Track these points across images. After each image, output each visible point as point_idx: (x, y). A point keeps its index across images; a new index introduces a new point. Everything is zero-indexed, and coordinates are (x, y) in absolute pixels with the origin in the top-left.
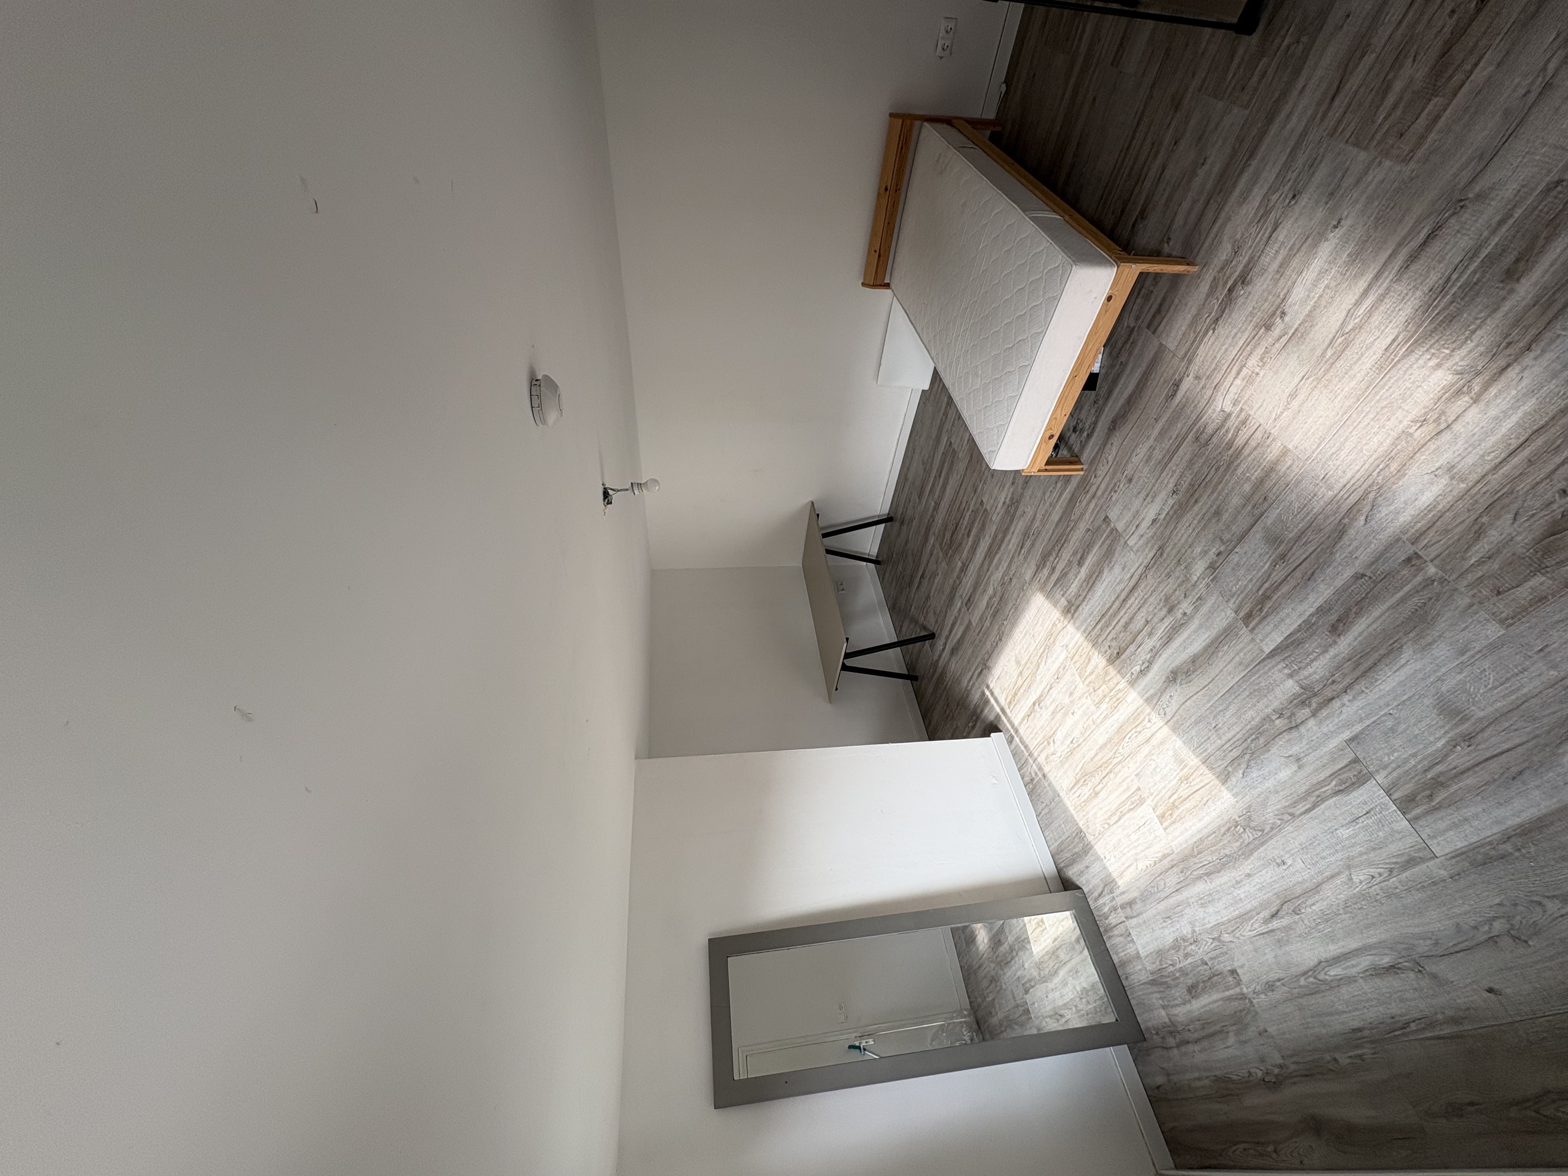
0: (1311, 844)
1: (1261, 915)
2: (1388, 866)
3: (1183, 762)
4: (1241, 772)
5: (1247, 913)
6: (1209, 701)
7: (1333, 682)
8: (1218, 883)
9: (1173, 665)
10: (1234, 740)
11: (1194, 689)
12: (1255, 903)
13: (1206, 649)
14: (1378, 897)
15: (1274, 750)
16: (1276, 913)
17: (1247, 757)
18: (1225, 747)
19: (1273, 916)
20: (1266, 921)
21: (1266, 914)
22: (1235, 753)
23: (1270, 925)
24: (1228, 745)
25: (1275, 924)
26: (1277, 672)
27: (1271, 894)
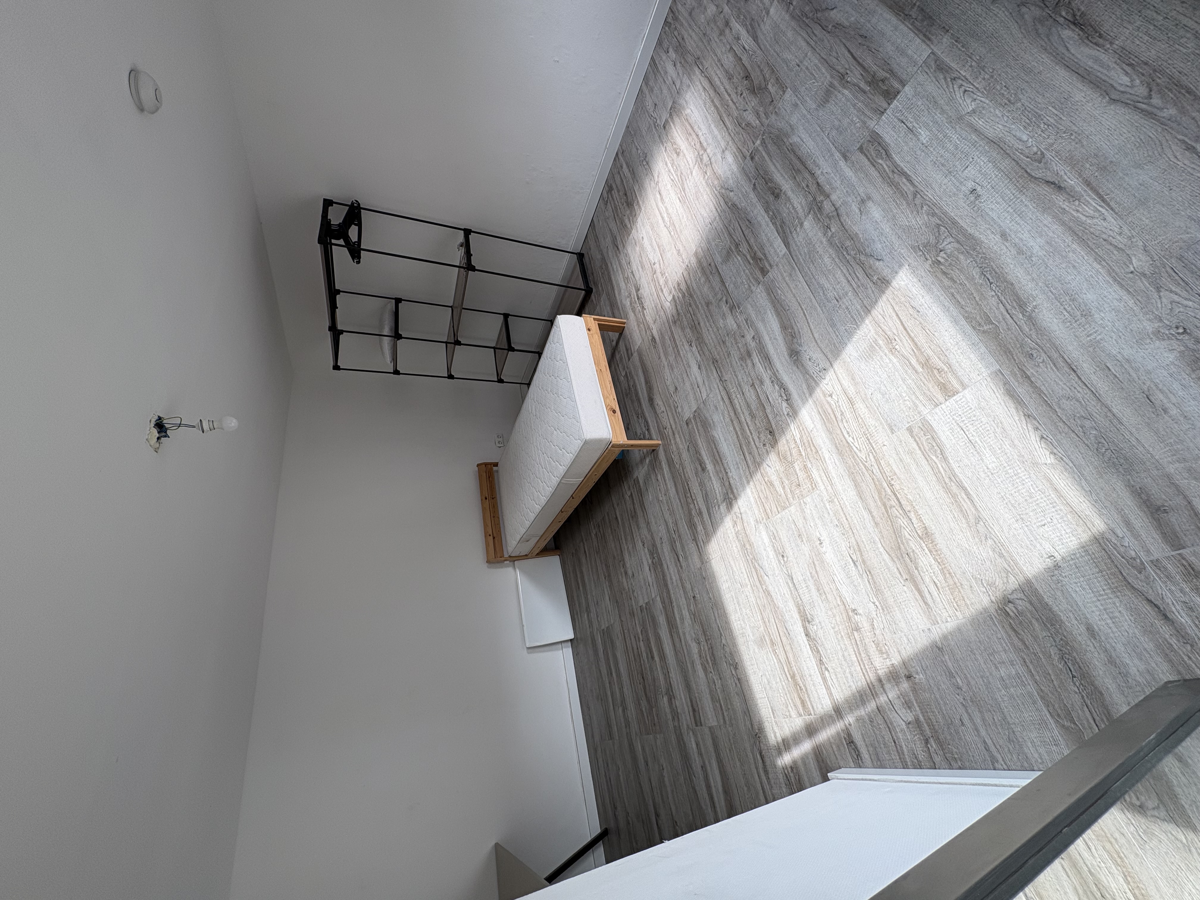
0: (943, 165)
1: (1065, 205)
2: (950, 83)
3: (872, 346)
4: (877, 263)
5: (1070, 228)
6: (816, 309)
7: (807, 186)
8: (1031, 285)
9: (786, 353)
10: (848, 275)
11: (806, 329)
12: (1047, 220)
13: (778, 314)
14: (987, 76)
15: (855, 229)
16: (1053, 183)
17: (863, 258)
18: (855, 286)
19: (1060, 188)
20: (1072, 196)
21: (1060, 200)
22: (860, 274)
23: (1078, 189)
24: (853, 283)
25: (1072, 181)
26: (798, 238)
27: (1023, 198)
